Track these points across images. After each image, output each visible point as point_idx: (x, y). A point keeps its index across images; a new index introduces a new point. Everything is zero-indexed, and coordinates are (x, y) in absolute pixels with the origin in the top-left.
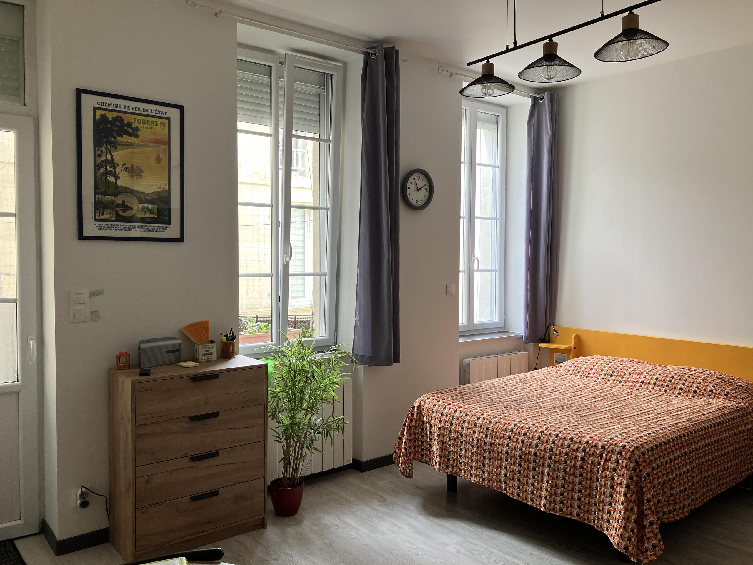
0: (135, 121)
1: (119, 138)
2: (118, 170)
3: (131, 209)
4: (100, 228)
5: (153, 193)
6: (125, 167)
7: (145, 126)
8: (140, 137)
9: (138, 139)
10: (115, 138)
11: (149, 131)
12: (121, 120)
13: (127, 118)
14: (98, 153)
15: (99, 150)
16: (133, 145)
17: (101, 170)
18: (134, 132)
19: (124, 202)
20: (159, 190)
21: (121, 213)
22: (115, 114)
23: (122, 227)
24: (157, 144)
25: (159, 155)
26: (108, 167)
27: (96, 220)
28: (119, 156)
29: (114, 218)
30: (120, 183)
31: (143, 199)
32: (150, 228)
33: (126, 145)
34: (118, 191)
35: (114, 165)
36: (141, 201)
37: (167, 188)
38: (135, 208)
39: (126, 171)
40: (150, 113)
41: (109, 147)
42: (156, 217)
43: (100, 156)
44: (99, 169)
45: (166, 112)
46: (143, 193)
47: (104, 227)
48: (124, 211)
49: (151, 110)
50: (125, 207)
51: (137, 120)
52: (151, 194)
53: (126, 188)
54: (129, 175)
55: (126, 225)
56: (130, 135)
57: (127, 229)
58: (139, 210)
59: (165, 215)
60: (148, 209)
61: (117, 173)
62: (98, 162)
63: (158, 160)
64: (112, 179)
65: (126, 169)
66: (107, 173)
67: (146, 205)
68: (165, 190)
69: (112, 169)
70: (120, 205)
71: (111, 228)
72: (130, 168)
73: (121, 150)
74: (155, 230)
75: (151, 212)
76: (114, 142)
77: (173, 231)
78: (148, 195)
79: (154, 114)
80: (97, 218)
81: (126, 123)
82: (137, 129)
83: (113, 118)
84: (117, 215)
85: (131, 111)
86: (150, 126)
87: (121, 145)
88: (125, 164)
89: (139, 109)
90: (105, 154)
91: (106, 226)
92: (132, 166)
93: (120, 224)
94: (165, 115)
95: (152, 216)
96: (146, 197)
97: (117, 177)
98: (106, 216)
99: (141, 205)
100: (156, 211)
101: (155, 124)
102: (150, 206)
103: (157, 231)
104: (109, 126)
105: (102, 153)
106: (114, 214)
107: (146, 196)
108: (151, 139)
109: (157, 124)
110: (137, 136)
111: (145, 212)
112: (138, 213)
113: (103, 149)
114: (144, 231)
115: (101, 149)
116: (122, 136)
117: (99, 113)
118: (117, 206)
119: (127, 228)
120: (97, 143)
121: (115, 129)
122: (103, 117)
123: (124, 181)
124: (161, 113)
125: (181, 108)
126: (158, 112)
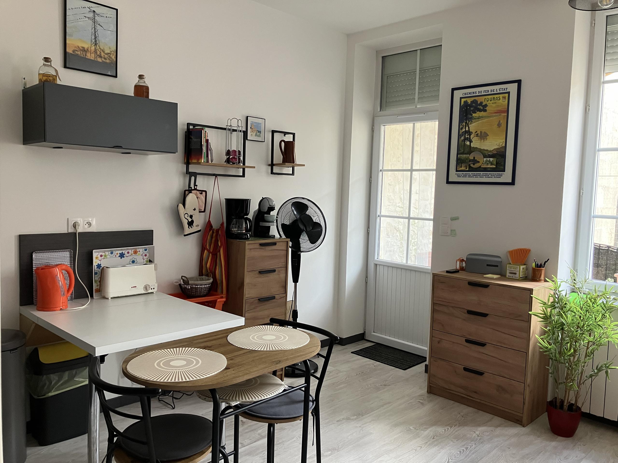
0: (485, 100)
1: (474, 115)
2: (472, 136)
3: (479, 162)
4: (459, 176)
5: (495, 149)
6: (476, 133)
7: (491, 102)
8: (487, 111)
9: (486, 112)
10: (472, 115)
11: (494, 105)
12: (475, 102)
13: (479, 100)
14: (461, 127)
15: (461, 125)
16: (482, 117)
17: (462, 138)
18: (484, 108)
19: (474, 158)
20: (498, 147)
21: (472, 165)
22: (472, 99)
23: (472, 175)
24: (498, 114)
25: (500, 121)
26: (466, 135)
27: (457, 171)
28: (473, 127)
29: (468, 169)
30: (472, 145)
31: (487, 154)
32: (490, 175)
33: (479, 118)
34: (471, 150)
35: (470, 133)
36: (485, 156)
37: (504, 145)
38: (481, 162)
39: (477, 136)
40: (495, 92)
41: (467, 121)
42: (495, 167)
43: (462, 129)
44: (461, 138)
45: (506, 88)
46: (487, 150)
47: (461, 175)
48: (474, 165)
49: (496, 89)
50: (475, 161)
51: (486, 99)
52: (493, 150)
53: (476, 148)
54: (479, 139)
55: (474, 174)
56: (480, 110)
57: (475, 177)
58: (484, 163)
59: (501, 165)
60: (489, 161)
61: (471, 138)
62: (461, 133)
63: (499, 125)
64: (468, 143)
65: (477, 135)
66: (465, 139)
67: (488, 159)
68: (503, 147)
69: (469, 136)
70: (472, 160)
71: (465, 176)
72: (479, 134)
73: (474, 123)
74: (493, 177)
75: (492, 164)
76: (471, 118)
77: (507, 176)
78: (490, 151)
79: (498, 92)
80: (458, 170)
81: (479, 103)
82: (486, 106)
83: (471, 102)
84: (470, 167)
85: (483, 94)
86: (495, 101)
87: (475, 119)
88: (476, 132)
89: (488, 91)
90: (464, 127)
91: (462, 175)
92: (481, 132)
93: (470, 173)
94: (506, 90)
95: (492, 166)
96: (489, 153)
97: (471, 141)
98: (463, 168)
99: (485, 159)
100: (495, 163)
101: (498, 99)
102: (491, 159)
103: (495, 177)
104: (468, 107)
105: (463, 127)
106: (468, 167)
107: (489, 152)
108: (494, 110)
109: (500, 99)
110: (485, 111)
111: (488, 164)
112: (483, 165)
113: (464, 124)
114: (486, 177)
115: (462, 124)
116: (475, 113)
117: (463, 100)
118: (470, 161)
119: (475, 175)
120: (460, 121)
121: (472, 109)
122: (466, 102)
123: (476, 143)
124: (503, 90)
125: (519, 82)
126: (501, 90)
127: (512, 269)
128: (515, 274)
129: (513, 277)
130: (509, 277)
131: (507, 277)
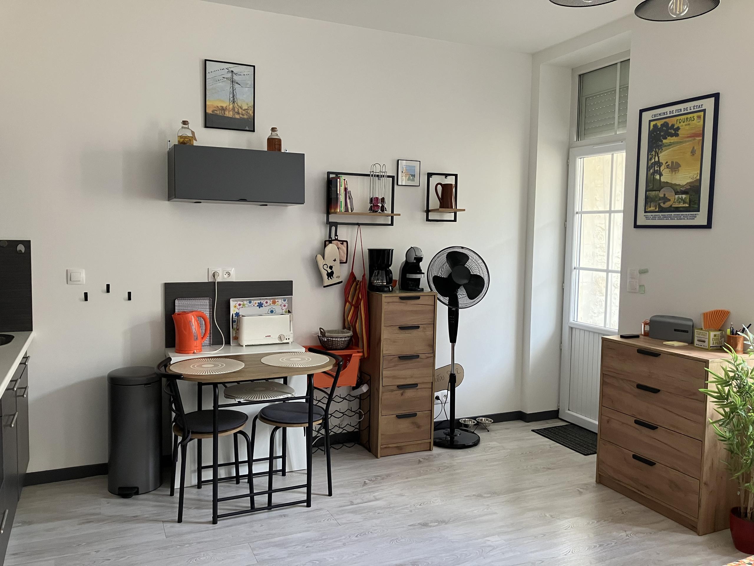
0: (677, 122)
1: (664, 141)
2: (662, 169)
3: (669, 200)
4: (647, 218)
5: (687, 183)
6: (667, 164)
7: (684, 124)
8: (680, 136)
9: (678, 137)
10: (662, 141)
11: (687, 127)
12: (666, 125)
13: (671, 121)
14: (650, 157)
15: (650, 154)
16: (674, 144)
17: (651, 171)
18: (675, 132)
19: (665, 195)
20: (691, 180)
21: (662, 205)
22: (662, 121)
23: (662, 217)
24: (693, 138)
25: (694, 148)
26: (656, 167)
27: (645, 212)
28: (664, 156)
29: (657, 210)
30: (663, 179)
31: (679, 190)
32: (682, 216)
33: (669, 145)
34: (661, 186)
35: (659, 164)
36: (677, 193)
37: (698, 177)
38: (672, 200)
39: (668, 168)
40: (689, 111)
41: (657, 150)
42: (688, 206)
43: (651, 159)
44: (650, 171)
45: (702, 105)
46: (679, 185)
47: (650, 217)
48: (664, 203)
49: (690, 107)
50: (665, 199)
51: (678, 121)
52: (685, 185)
53: (667, 182)
54: (670, 171)
55: (664, 215)
56: (672, 135)
57: (665, 218)
58: (675, 201)
59: (696, 203)
60: (682, 199)
61: (661, 171)
62: (650, 164)
63: (693, 152)
64: (658, 177)
65: (668, 167)
67: (680, 196)
68: (697, 180)
69: (658, 169)
70: (662, 198)
71: (654, 218)
72: (670, 165)
73: (665, 151)
74: (686, 218)
75: (684, 202)
76: (661, 145)
77: (701, 218)
78: (683, 186)
79: (693, 110)
80: (646, 210)
81: (670, 126)
82: (678, 129)
83: (661, 125)
84: (660, 206)
85: (675, 114)
86: (689, 123)
87: (666, 146)
88: (667, 162)
89: (681, 110)
90: (654, 157)
91: (651, 217)
92: (672, 162)
93: (660, 214)
94: (702, 107)
95: (684, 205)
96: (681, 189)
97: (661, 175)
98: (652, 209)
99: (677, 196)
100: (688, 200)
101: (693, 119)
102: (684, 196)
103: (687, 219)
104: (658, 132)
105: (652, 157)
106: (658, 206)
107: (681, 187)
108: (688, 134)
109: (694, 119)
110: (677, 135)
111: (680, 202)
112: (674, 203)
113: (653, 153)
114: (677, 219)
115: (652, 153)
116: (666, 138)
117: (652, 123)
118: (660, 199)
119: (665, 217)
120: (650, 150)
121: (662, 134)
122: (655, 126)
123: (666, 177)
124: (698, 107)
125: (716, 96)
126: (695, 107)
127: (701, 336)
128: (704, 342)
129: (701, 346)
130: (697, 346)
131: (695, 345)
